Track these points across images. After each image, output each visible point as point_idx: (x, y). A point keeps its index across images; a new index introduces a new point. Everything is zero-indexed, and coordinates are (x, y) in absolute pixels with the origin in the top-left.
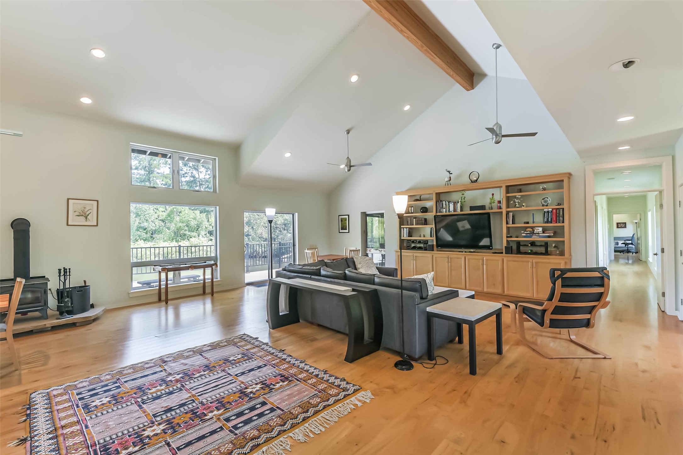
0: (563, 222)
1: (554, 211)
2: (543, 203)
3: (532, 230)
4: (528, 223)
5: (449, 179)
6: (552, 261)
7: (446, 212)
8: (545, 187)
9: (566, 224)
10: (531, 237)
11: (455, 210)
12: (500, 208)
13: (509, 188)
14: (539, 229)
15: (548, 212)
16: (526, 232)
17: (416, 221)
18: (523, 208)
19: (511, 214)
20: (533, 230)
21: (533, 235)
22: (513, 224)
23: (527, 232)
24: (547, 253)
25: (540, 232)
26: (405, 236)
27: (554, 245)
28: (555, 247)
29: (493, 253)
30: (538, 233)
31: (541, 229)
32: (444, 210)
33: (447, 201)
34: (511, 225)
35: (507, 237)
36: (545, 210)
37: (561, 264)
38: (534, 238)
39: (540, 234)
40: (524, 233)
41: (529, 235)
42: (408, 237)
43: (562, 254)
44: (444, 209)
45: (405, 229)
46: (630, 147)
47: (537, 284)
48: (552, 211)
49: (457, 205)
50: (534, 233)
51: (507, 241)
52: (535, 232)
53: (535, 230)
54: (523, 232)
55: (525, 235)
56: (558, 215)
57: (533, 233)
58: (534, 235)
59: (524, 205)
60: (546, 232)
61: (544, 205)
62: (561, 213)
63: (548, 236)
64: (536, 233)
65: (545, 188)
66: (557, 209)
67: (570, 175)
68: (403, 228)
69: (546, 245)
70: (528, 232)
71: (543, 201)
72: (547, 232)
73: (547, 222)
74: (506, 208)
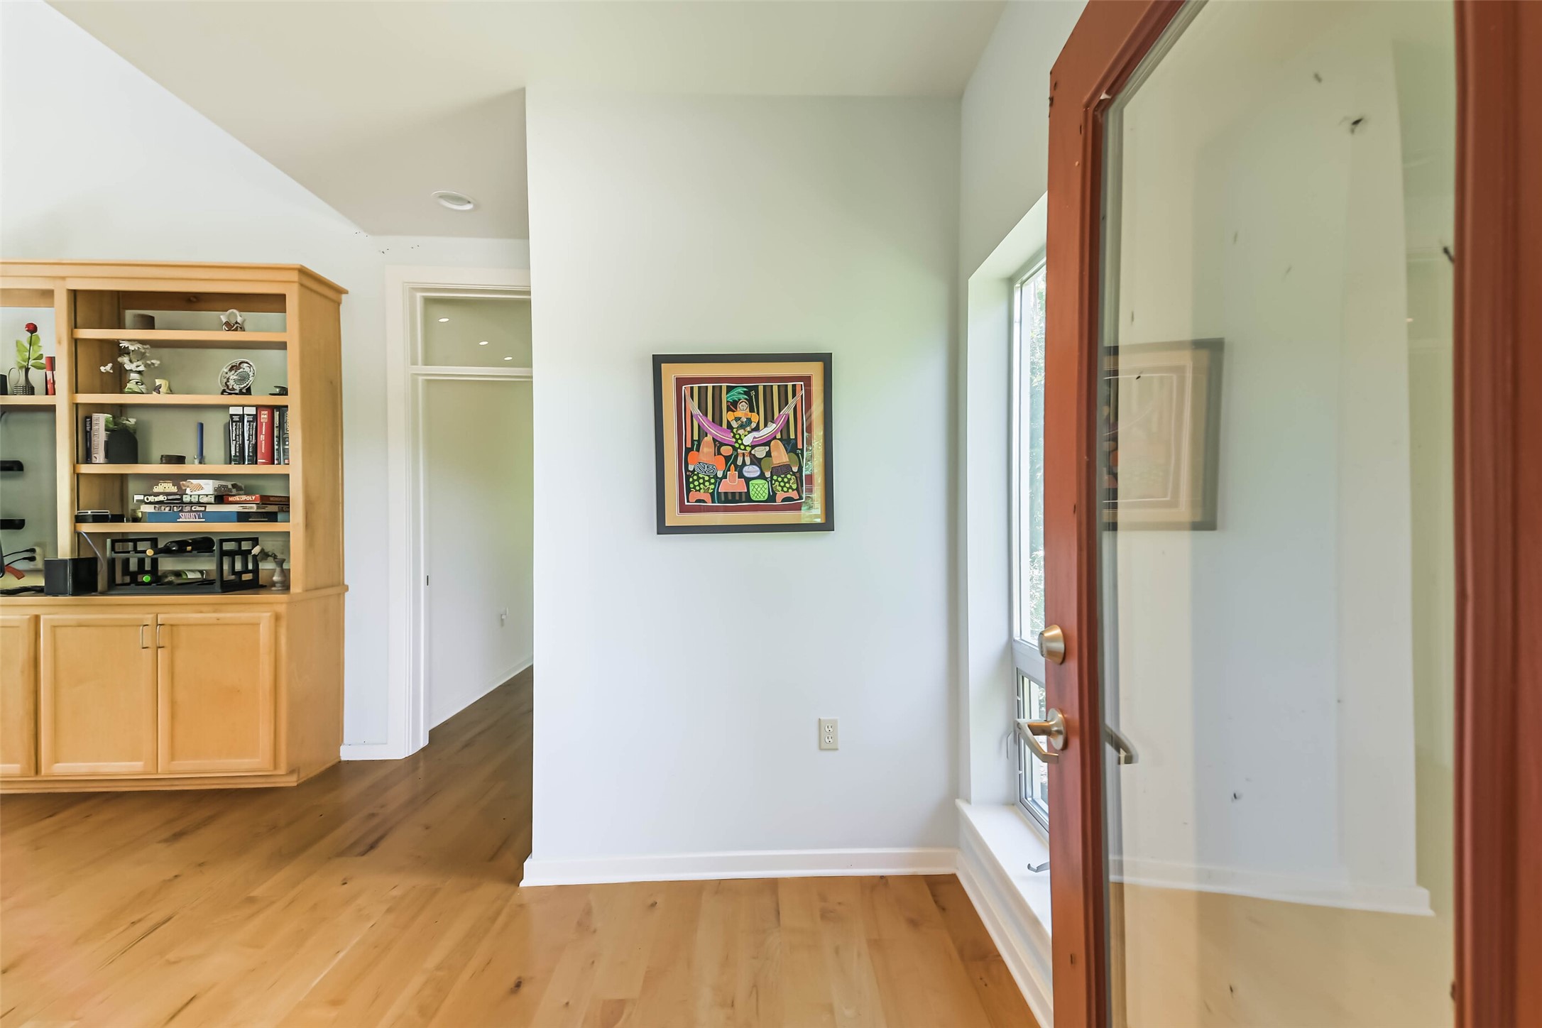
0: (285, 462)
1: (264, 416)
2: (231, 383)
3: (174, 489)
6: (227, 615)
8: (239, 319)
9: (295, 469)
10: (174, 518)
12: (50, 389)
13: (86, 305)
14: (200, 487)
15: (243, 418)
16: (151, 499)
18: (153, 399)
19: (101, 421)
20: (179, 488)
21: (181, 511)
22: (109, 462)
23: (157, 499)
25: (204, 500)
27: (257, 550)
28: (264, 556)
30: (199, 503)
31: (208, 487)
34: (98, 467)
35: (79, 519)
36: (232, 411)
37: (259, 624)
38: (193, 524)
39: (210, 508)
40: (144, 501)
41: (167, 509)
48: (255, 418)
50: (184, 502)
51: (77, 535)
52: (186, 499)
53: (188, 491)
54: (141, 497)
55: (153, 511)
56: (276, 433)
57: (179, 500)
58: (188, 508)
59: (160, 386)
60: (231, 499)
61: (233, 389)
63: (238, 513)
64: (191, 503)
65: (237, 323)
66: (272, 408)
70: (161, 498)
71: (233, 376)
72: (237, 498)
73: (240, 459)
74: (76, 389)
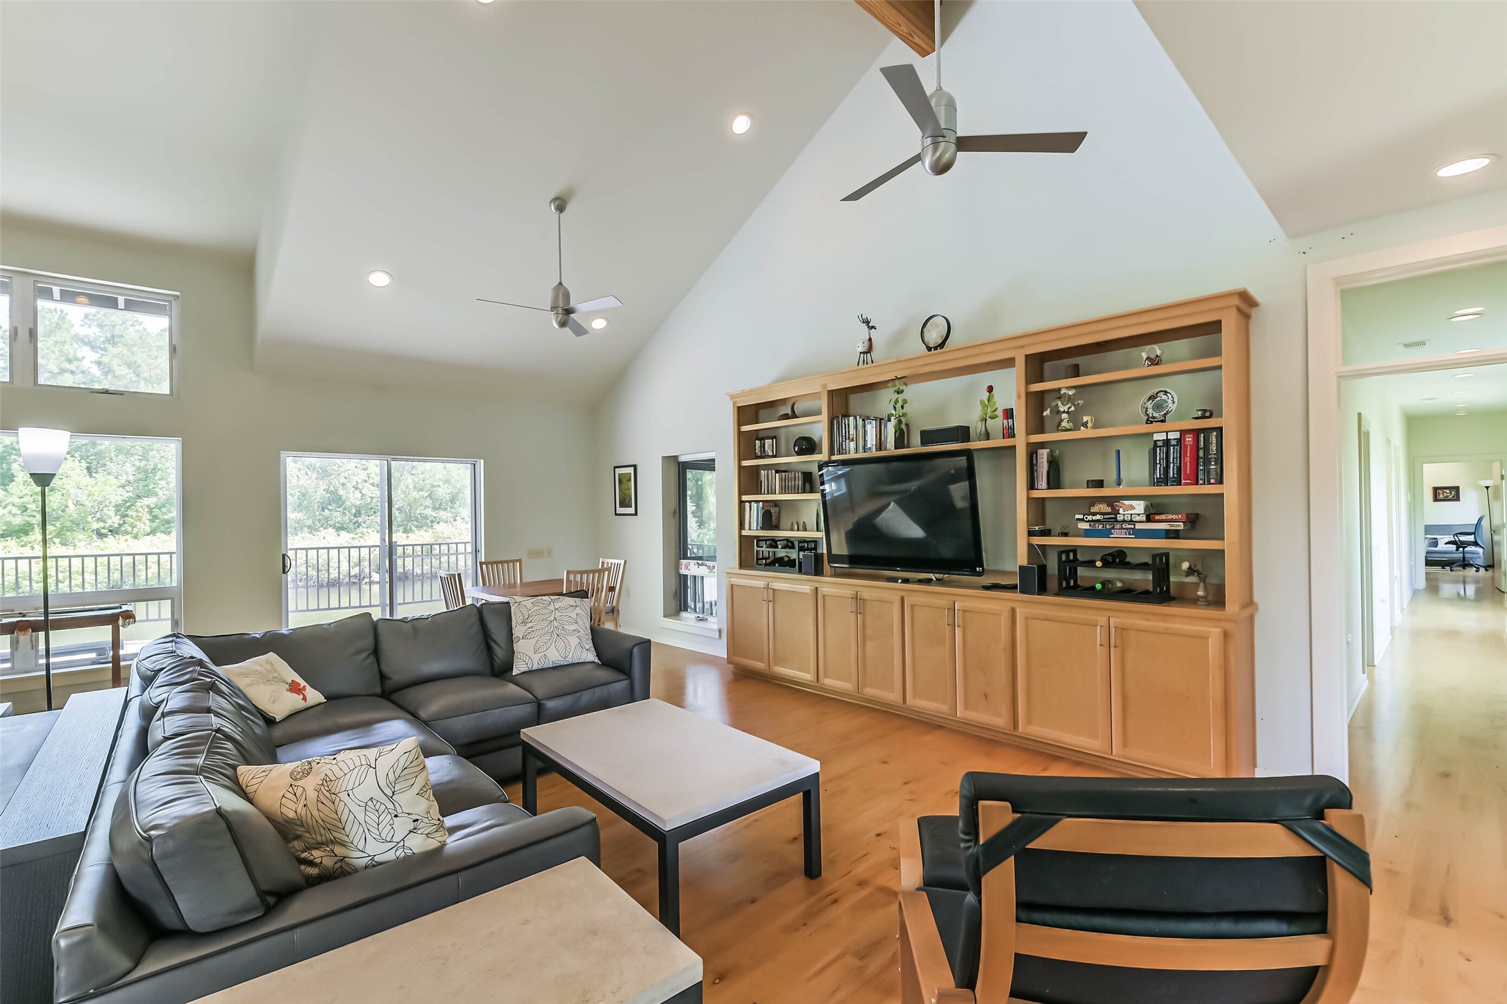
0: (1220, 481)
1: (1189, 439)
2: (1150, 411)
3: (1109, 510)
4: (1099, 484)
5: (867, 345)
6: (1175, 626)
7: (857, 451)
8: (1159, 353)
9: (1230, 489)
10: (1106, 535)
11: (880, 445)
12: (1010, 433)
13: (1038, 365)
14: (1132, 507)
15: (1167, 442)
16: (1090, 518)
17: (781, 480)
18: (1083, 433)
19: (1044, 454)
20: (1113, 508)
21: (1113, 528)
22: (1049, 488)
23: (1094, 518)
24: (1161, 594)
25: (1137, 518)
26: (753, 528)
27: (1185, 565)
28: (1191, 571)
29: (986, 588)
30: (1131, 522)
31: (1139, 507)
32: (852, 445)
33: (858, 417)
34: (1042, 492)
35: (1031, 534)
36: (1156, 437)
37: (1208, 638)
38: (1119, 540)
39: (1138, 526)
40: (1082, 520)
41: (1101, 527)
42: (762, 528)
43: (1217, 599)
44: (853, 440)
45: (754, 505)
46: (1486, 162)
47: (1125, 708)
48: (1179, 441)
49: (886, 426)
50: (1117, 521)
51: (1030, 546)
52: (1120, 518)
53: (1121, 511)
54: (1081, 517)
55: (1089, 528)
56: (1201, 454)
57: (1112, 519)
58: (1118, 526)
59: (1087, 422)
60: (1157, 517)
61: (1154, 417)
62: (1214, 448)
63: (1167, 531)
64: (1124, 521)
65: (1157, 356)
66: (1196, 432)
67: (1246, 303)
68: (750, 502)
69: (1161, 565)
70: (1098, 517)
71: (1150, 405)
72: (1164, 517)
73: (1165, 481)
74: (1028, 433)
